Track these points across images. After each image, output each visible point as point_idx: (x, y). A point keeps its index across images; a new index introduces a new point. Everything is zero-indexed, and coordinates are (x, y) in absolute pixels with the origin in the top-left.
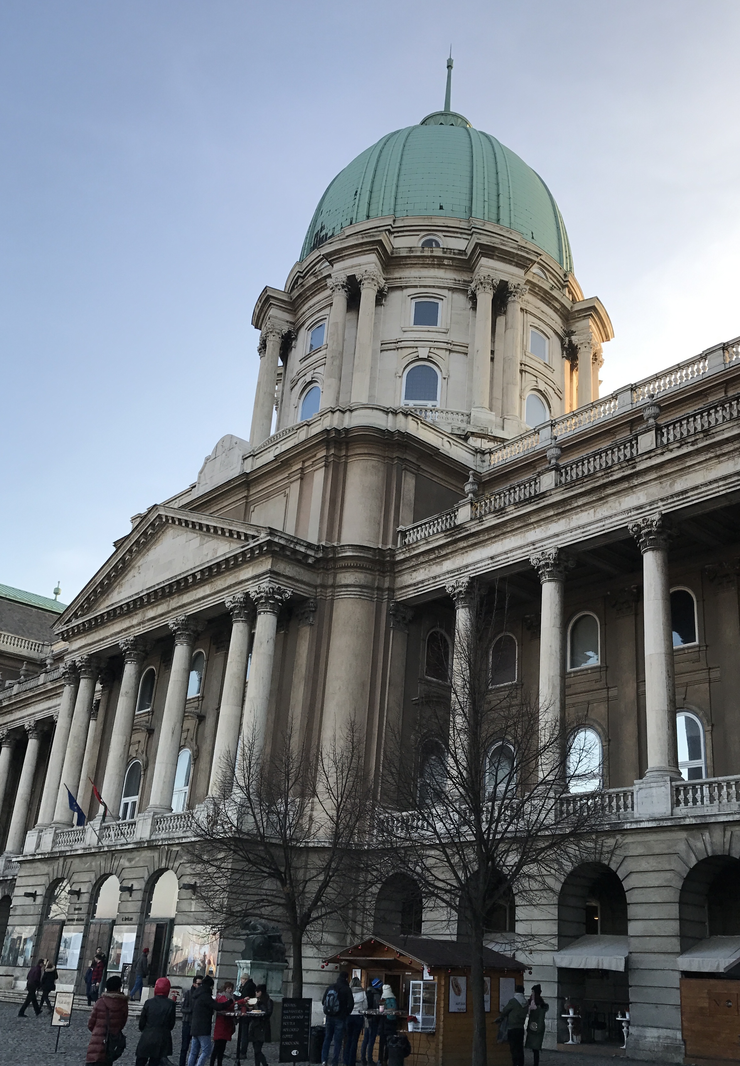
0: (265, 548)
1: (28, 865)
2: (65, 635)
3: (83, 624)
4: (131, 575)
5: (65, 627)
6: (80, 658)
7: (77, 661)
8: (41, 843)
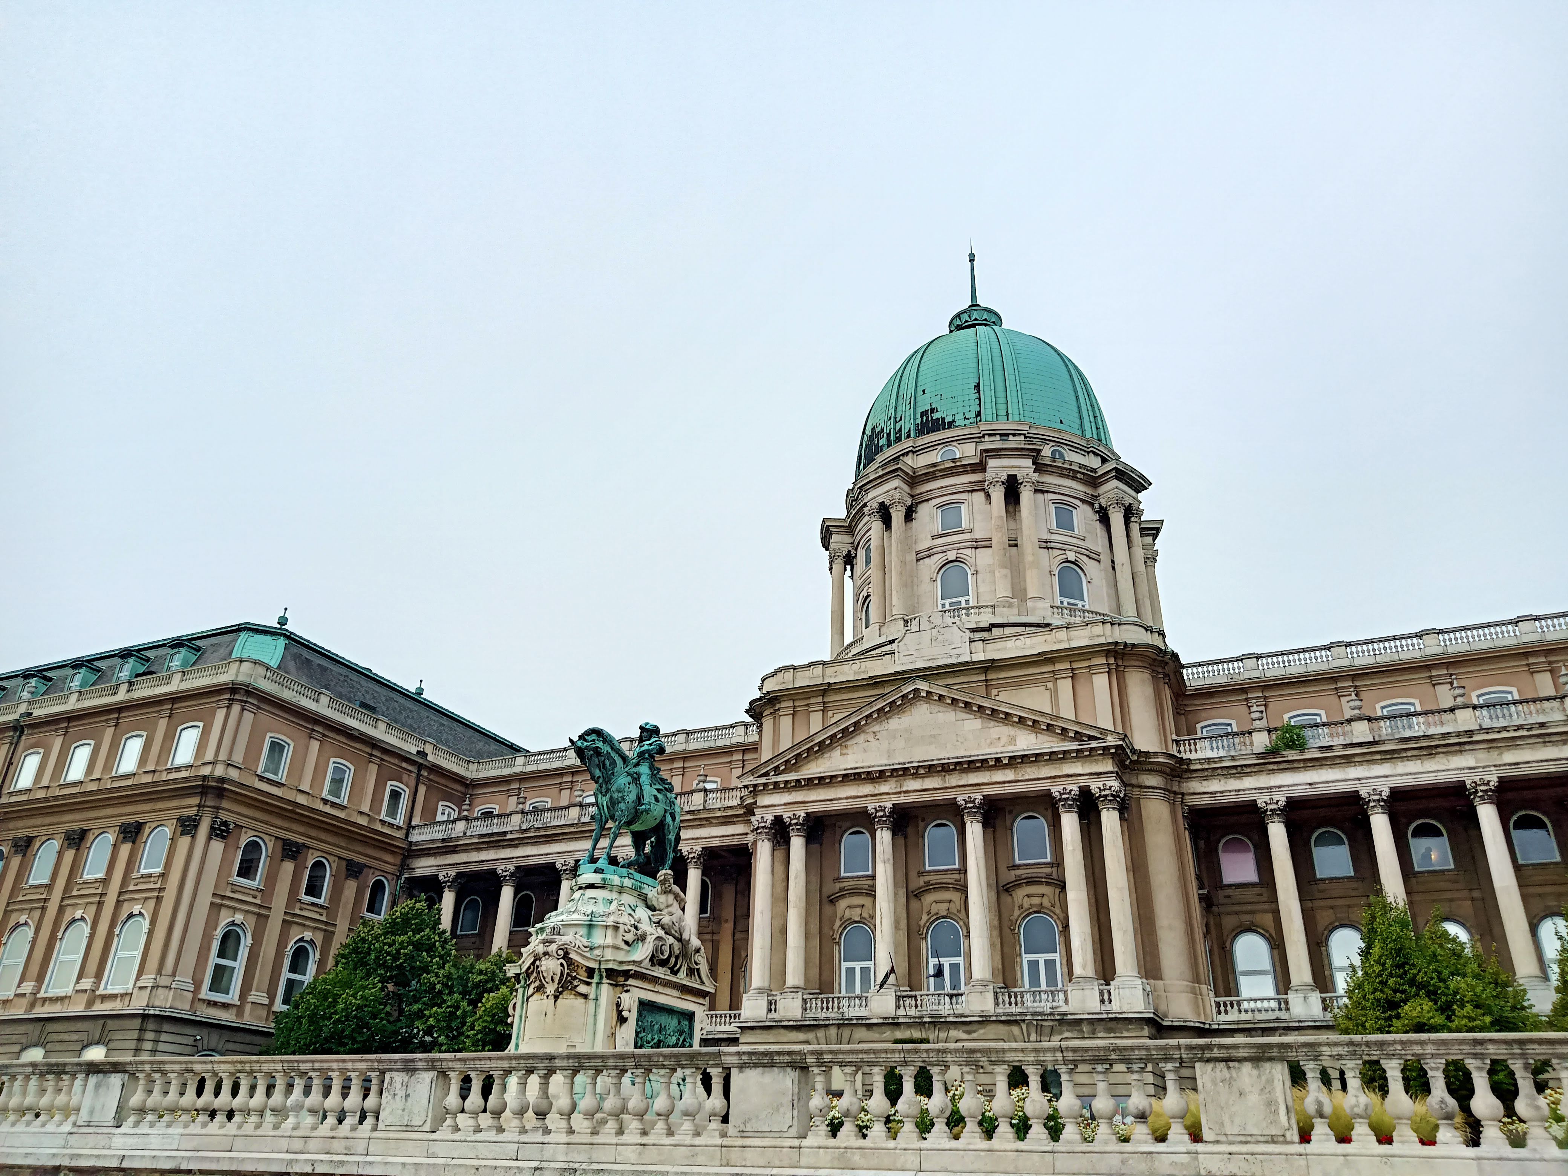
0: (1113, 751)
1: (758, 1031)
2: (761, 788)
3: (798, 781)
4: (860, 739)
5: (763, 780)
6: (790, 814)
7: (784, 817)
8: (773, 1007)
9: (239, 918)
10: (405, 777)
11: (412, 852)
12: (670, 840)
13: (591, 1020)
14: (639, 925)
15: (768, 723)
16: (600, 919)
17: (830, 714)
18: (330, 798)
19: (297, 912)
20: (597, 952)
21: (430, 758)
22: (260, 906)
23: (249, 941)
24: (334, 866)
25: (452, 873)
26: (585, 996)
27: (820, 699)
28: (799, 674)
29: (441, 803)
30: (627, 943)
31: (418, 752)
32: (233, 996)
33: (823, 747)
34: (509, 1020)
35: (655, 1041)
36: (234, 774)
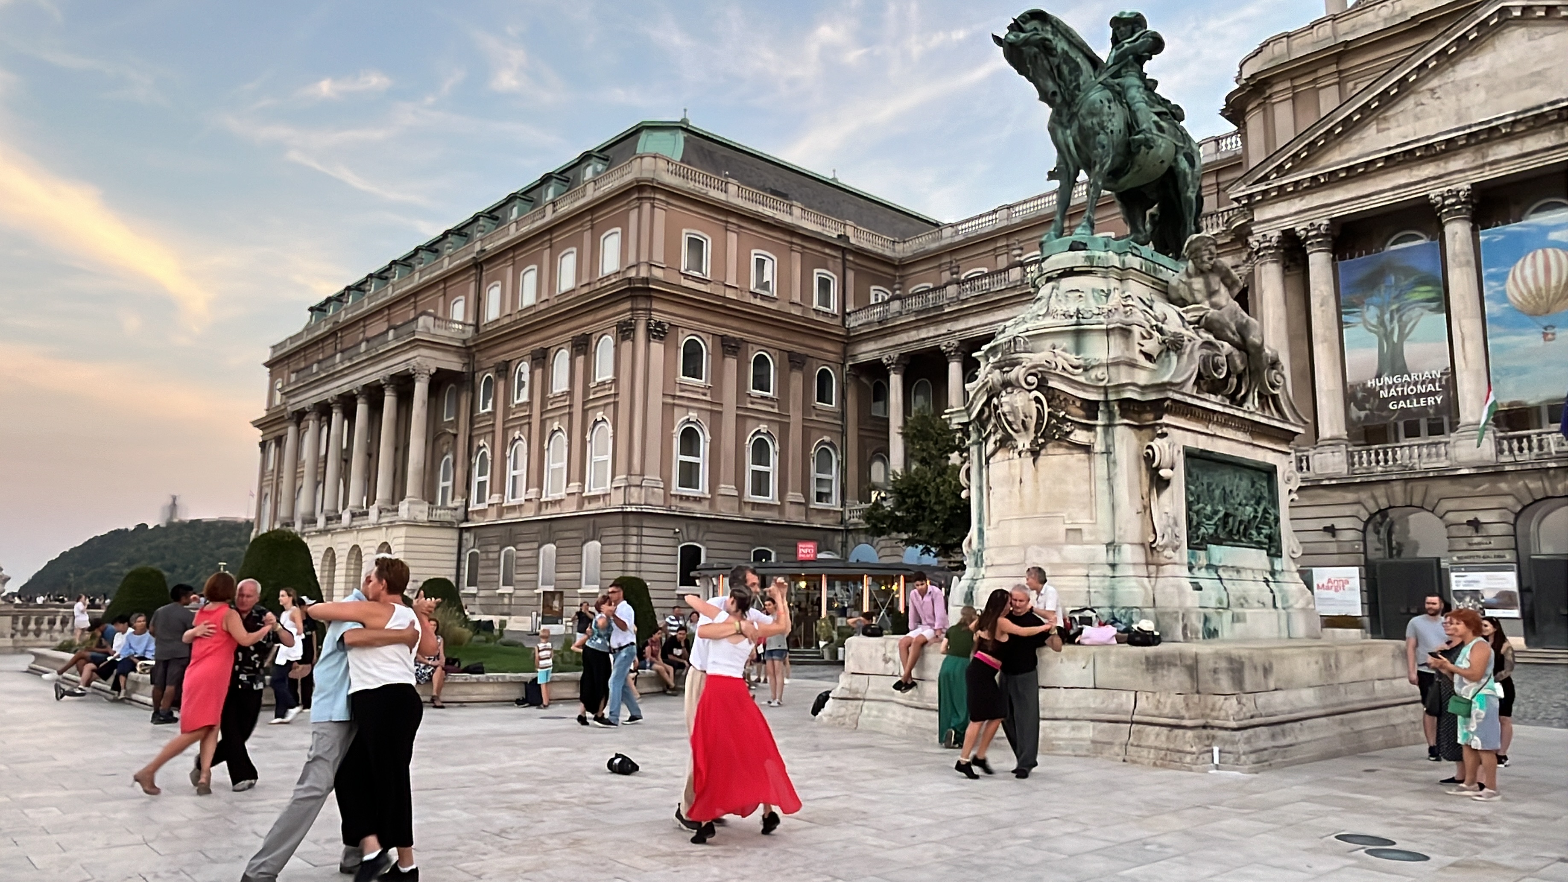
2: (1259, 198)
3: (1314, 178)
4: (1409, 103)
5: (1262, 187)
6: (1306, 225)
7: (1297, 229)
8: (1304, 464)
9: (693, 415)
10: (830, 263)
11: (850, 340)
12: (1189, 200)
13: (1103, 487)
14: (1164, 326)
15: (1254, 122)
16: (1094, 319)
17: (1350, 85)
18: (758, 291)
19: (750, 406)
20: (1099, 373)
21: (852, 241)
22: (712, 403)
23: (708, 437)
24: (777, 358)
25: (895, 354)
26: (1087, 449)
27: (1333, 68)
28: (1296, 42)
29: (873, 288)
30: (1148, 357)
31: (839, 236)
32: (703, 488)
33: (1350, 126)
34: (964, 495)
35: (1221, 514)
36: (658, 273)
